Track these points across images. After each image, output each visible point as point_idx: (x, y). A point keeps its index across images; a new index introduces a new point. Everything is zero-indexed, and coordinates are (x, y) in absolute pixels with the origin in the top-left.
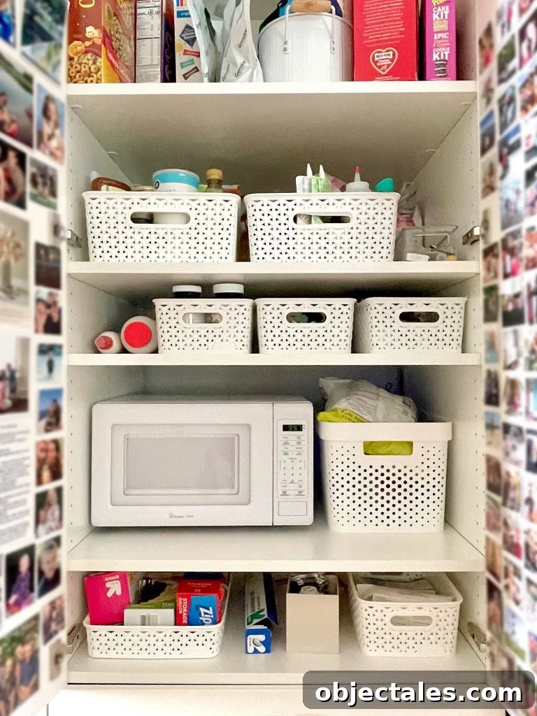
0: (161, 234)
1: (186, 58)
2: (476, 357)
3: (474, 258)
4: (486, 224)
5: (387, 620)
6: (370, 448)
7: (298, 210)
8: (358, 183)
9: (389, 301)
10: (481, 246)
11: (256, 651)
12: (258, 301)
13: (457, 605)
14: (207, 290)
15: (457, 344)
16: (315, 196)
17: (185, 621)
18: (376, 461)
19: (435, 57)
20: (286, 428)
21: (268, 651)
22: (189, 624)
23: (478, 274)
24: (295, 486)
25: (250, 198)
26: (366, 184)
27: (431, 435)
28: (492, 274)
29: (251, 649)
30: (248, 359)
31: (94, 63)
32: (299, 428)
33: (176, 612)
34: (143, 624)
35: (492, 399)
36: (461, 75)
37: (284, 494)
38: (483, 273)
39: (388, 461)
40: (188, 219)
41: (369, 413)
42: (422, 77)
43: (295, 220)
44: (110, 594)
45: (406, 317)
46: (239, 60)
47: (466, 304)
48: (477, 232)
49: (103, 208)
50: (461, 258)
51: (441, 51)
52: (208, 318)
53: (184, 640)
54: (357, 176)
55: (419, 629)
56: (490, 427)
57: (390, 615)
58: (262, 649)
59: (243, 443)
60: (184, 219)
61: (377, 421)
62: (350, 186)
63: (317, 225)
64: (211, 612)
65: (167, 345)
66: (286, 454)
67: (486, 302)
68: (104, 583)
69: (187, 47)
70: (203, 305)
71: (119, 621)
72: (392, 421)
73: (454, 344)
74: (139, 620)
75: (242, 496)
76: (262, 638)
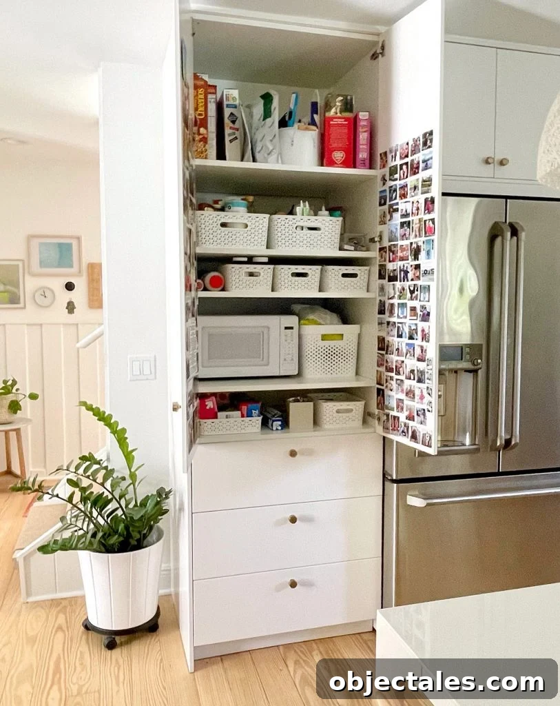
0: (234, 233)
1: (231, 131)
2: (374, 294)
3: (374, 251)
4: (381, 237)
5: (334, 411)
6: (324, 337)
7: (298, 224)
8: (324, 212)
9: (336, 268)
10: (378, 246)
11: (277, 429)
12: (277, 266)
13: (363, 403)
14: (250, 260)
15: (365, 288)
16: (306, 218)
17: (245, 415)
18: (327, 343)
19: (360, 156)
20: (286, 328)
21: (282, 429)
22: (247, 417)
23: (376, 258)
24: (290, 356)
25: (275, 217)
26: (327, 213)
27: (350, 331)
28: (383, 259)
29: (274, 428)
30: (270, 295)
31: (204, 147)
32: (292, 328)
33: (242, 413)
34: (227, 418)
35: (381, 312)
36: (371, 167)
37: (285, 360)
38: (378, 258)
39: (332, 343)
40: (246, 226)
41: (324, 321)
42: (355, 167)
43: (296, 228)
44: (208, 408)
45: (344, 275)
46: (271, 148)
47: (369, 271)
48: (376, 239)
49: (207, 219)
50: (368, 250)
51: (363, 155)
52: (251, 274)
53: (246, 424)
54: (324, 208)
55: (348, 414)
56: (380, 323)
57: (336, 408)
58: (280, 428)
59: (266, 336)
60: (244, 226)
61: (326, 324)
62: (320, 212)
63: (306, 231)
64: (257, 412)
65: (234, 287)
66: (286, 341)
67: (380, 271)
68: (205, 402)
69: (231, 125)
70: (251, 268)
71: (216, 417)
72: (334, 324)
73: (364, 288)
74: (225, 417)
75: (265, 361)
76: (280, 423)
